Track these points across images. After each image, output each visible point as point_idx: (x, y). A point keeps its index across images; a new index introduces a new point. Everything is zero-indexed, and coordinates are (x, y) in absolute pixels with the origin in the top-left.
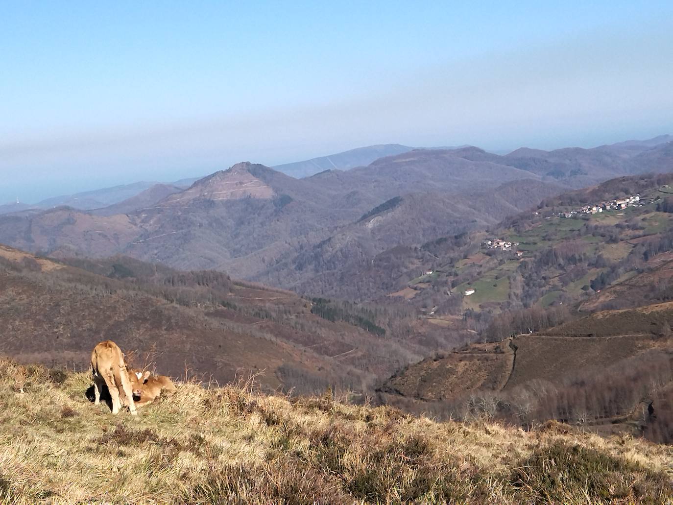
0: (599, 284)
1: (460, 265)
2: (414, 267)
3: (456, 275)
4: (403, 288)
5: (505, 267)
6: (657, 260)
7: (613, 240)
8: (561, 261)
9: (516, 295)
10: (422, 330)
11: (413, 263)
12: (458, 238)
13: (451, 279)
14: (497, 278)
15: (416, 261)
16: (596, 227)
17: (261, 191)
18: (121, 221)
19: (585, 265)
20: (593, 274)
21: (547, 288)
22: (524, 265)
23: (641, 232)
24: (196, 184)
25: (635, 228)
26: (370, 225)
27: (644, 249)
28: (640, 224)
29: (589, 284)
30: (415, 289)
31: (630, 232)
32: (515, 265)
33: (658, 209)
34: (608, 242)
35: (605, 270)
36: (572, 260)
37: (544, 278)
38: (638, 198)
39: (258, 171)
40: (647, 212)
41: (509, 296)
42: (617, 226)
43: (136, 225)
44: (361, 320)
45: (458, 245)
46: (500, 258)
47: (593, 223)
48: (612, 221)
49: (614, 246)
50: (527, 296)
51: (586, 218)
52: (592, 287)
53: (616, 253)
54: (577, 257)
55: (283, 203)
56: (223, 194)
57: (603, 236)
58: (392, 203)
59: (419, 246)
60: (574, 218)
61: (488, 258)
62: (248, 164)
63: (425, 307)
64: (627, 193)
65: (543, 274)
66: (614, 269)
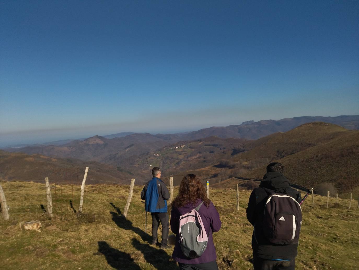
0: (178, 163)
1: (148, 159)
2: (138, 160)
3: (148, 161)
4: (136, 164)
5: (158, 160)
6: (189, 159)
7: (180, 154)
8: (170, 159)
9: (161, 166)
10: (142, 174)
11: (137, 159)
12: (147, 154)
13: (146, 162)
14: (157, 162)
15: (138, 158)
16: (177, 151)
17: (100, 142)
18: (66, 148)
19: (175, 159)
20: (177, 161)
21: (167, 164)
22: (162, 159)
23: (186, 153)
24: (85, 140)
25: (185, 152)
26: (127, 150)
27: (187, 156)
28: (186, 151)
29: (176, 163)
30: (139, 164)
31: (184, 153)
32: (160, 159)
33: (189, 148)
34: (179, 155)
35: (179, 160)
36: (172, 158)
37: (167, 162)
38: (185, 145)
39: (100, 137)
40: (187, 148)
41: (159, 166)
42: (181, 151)
43: (69, 149)
44: (128, 172)
45: (147, 155)
46: (157, 158)
47: (176, 150)
48: (180, 150)
49: (181, 155)
50: (163, 166)
51: (175, 149)
52: (177, 164)
53: (181, 157)
54: (173, 158)
55: (106, 145)
56: (91, 142)
57: (178, 153)
58: (132, 145)
59: (139, 155)
60: (172, 149)
61: (154, 158)
62: (97, 136)
63: (141, 169)
64: (183, 144)
65: (166, 161)
66: (181, 160)
